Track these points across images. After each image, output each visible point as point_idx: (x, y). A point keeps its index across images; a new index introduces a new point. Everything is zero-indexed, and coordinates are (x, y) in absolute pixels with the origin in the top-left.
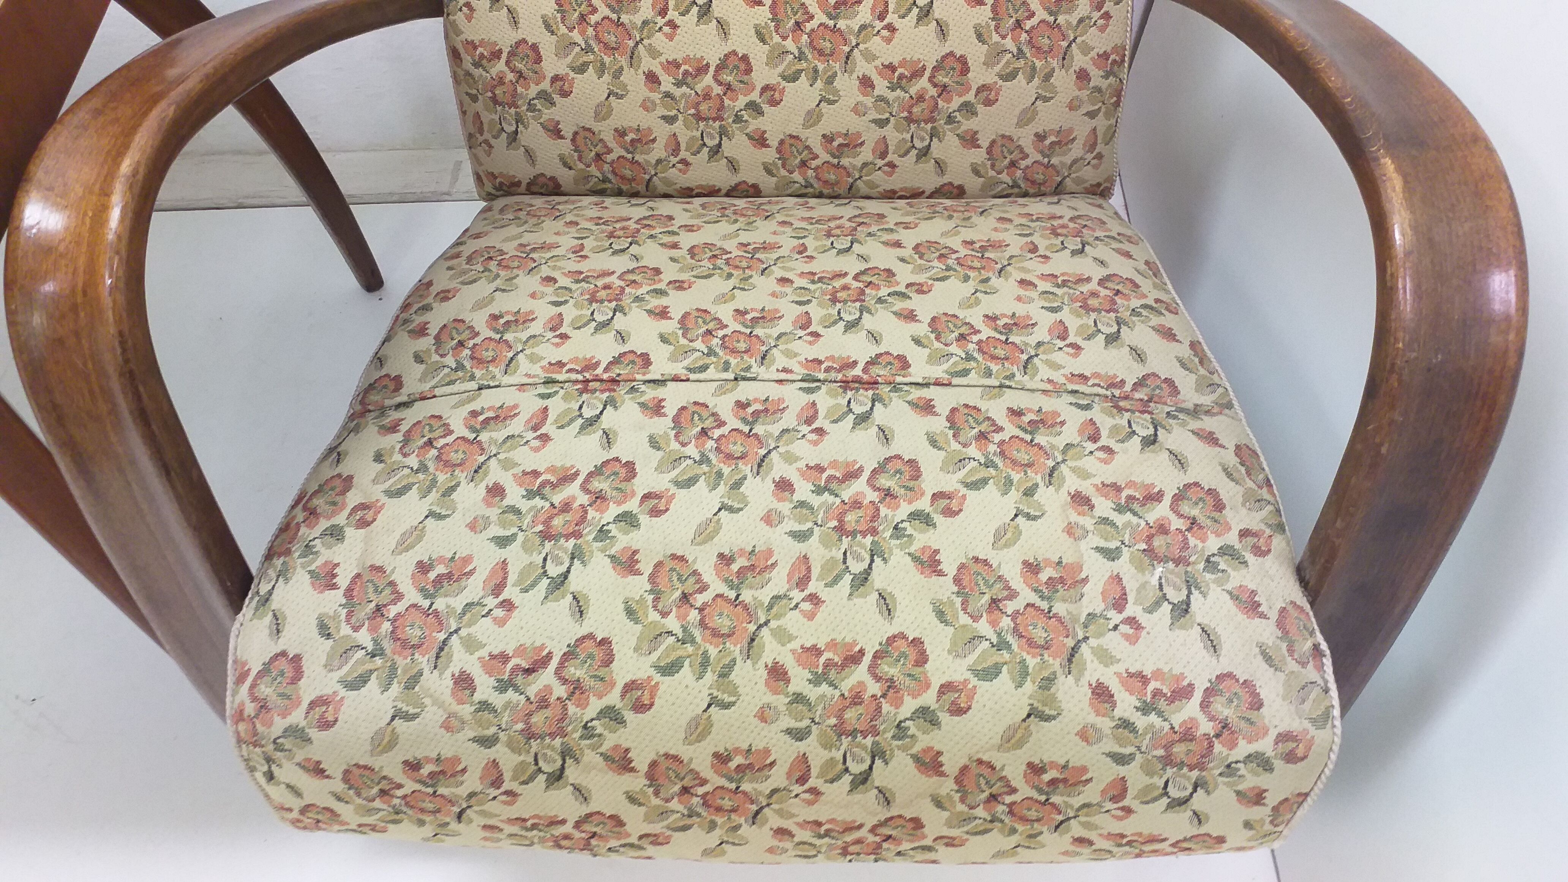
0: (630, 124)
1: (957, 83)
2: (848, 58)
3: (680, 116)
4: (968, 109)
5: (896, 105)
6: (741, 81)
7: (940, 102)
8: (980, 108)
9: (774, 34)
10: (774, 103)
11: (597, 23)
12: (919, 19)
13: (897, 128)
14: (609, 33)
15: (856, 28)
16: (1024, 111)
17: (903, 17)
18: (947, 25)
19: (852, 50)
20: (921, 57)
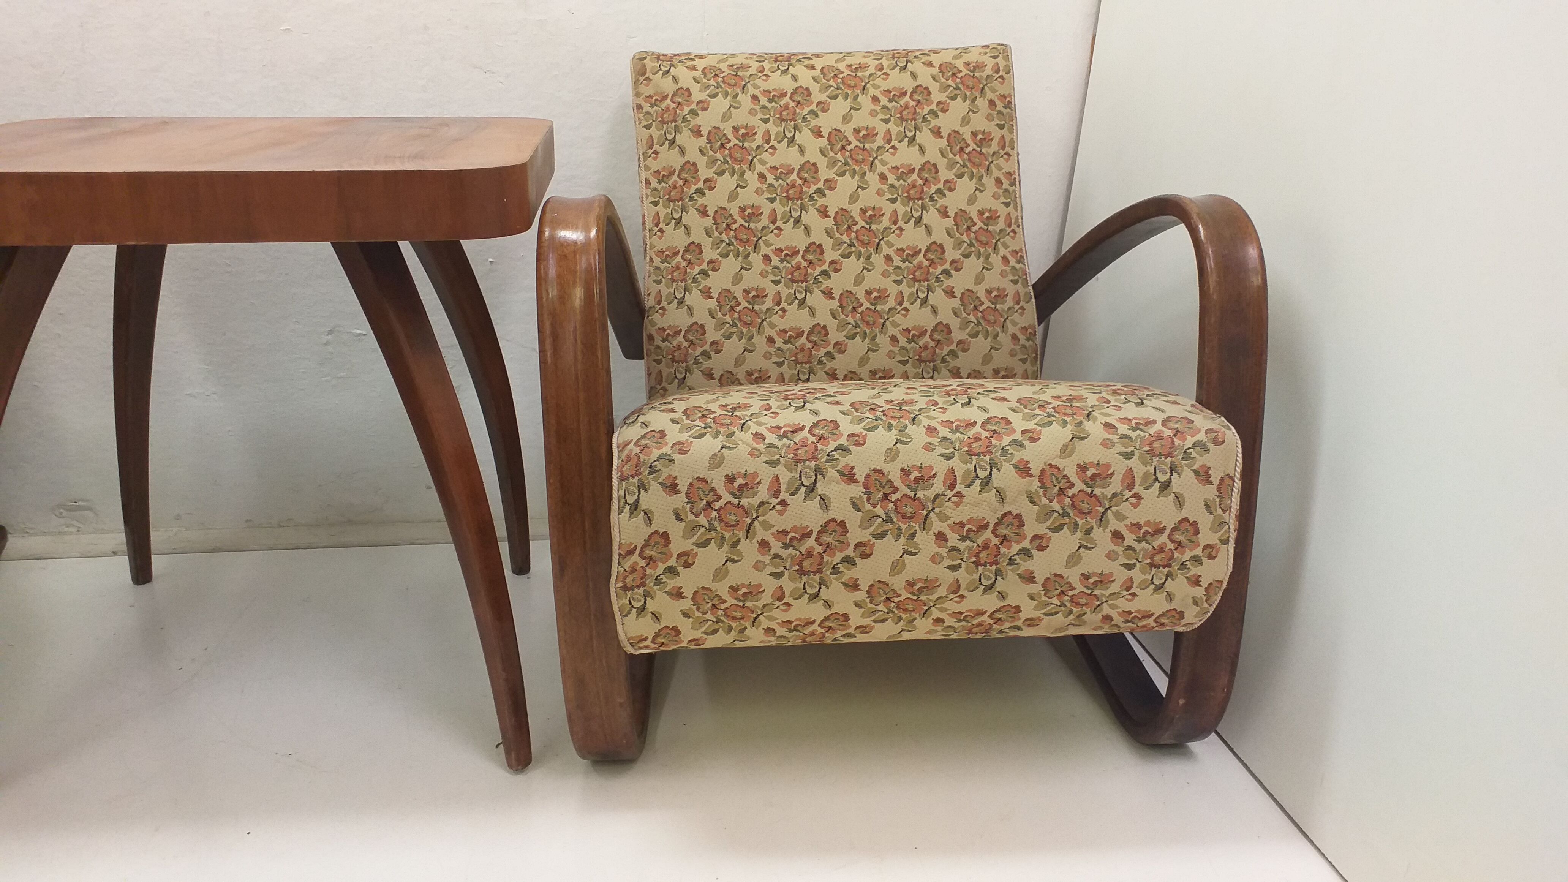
0: (756, 368)
1: (946, 339)
2: (883, 326)
3: (786, 361)
4: (952, 353)
5: (912, 352)
6: (822, 340)
7: (937, 350)
8: (960, 354)
9: (841, 314)
10: (841, 352)
11: (740, 311)
12: (921, 305)
13: (913, 366)
14: (747, 316)
15: (887, 310)
16: (985, 355)
17: (912, 304)
18: (937, 308)
19: (885, 322)
20: (924, 325)
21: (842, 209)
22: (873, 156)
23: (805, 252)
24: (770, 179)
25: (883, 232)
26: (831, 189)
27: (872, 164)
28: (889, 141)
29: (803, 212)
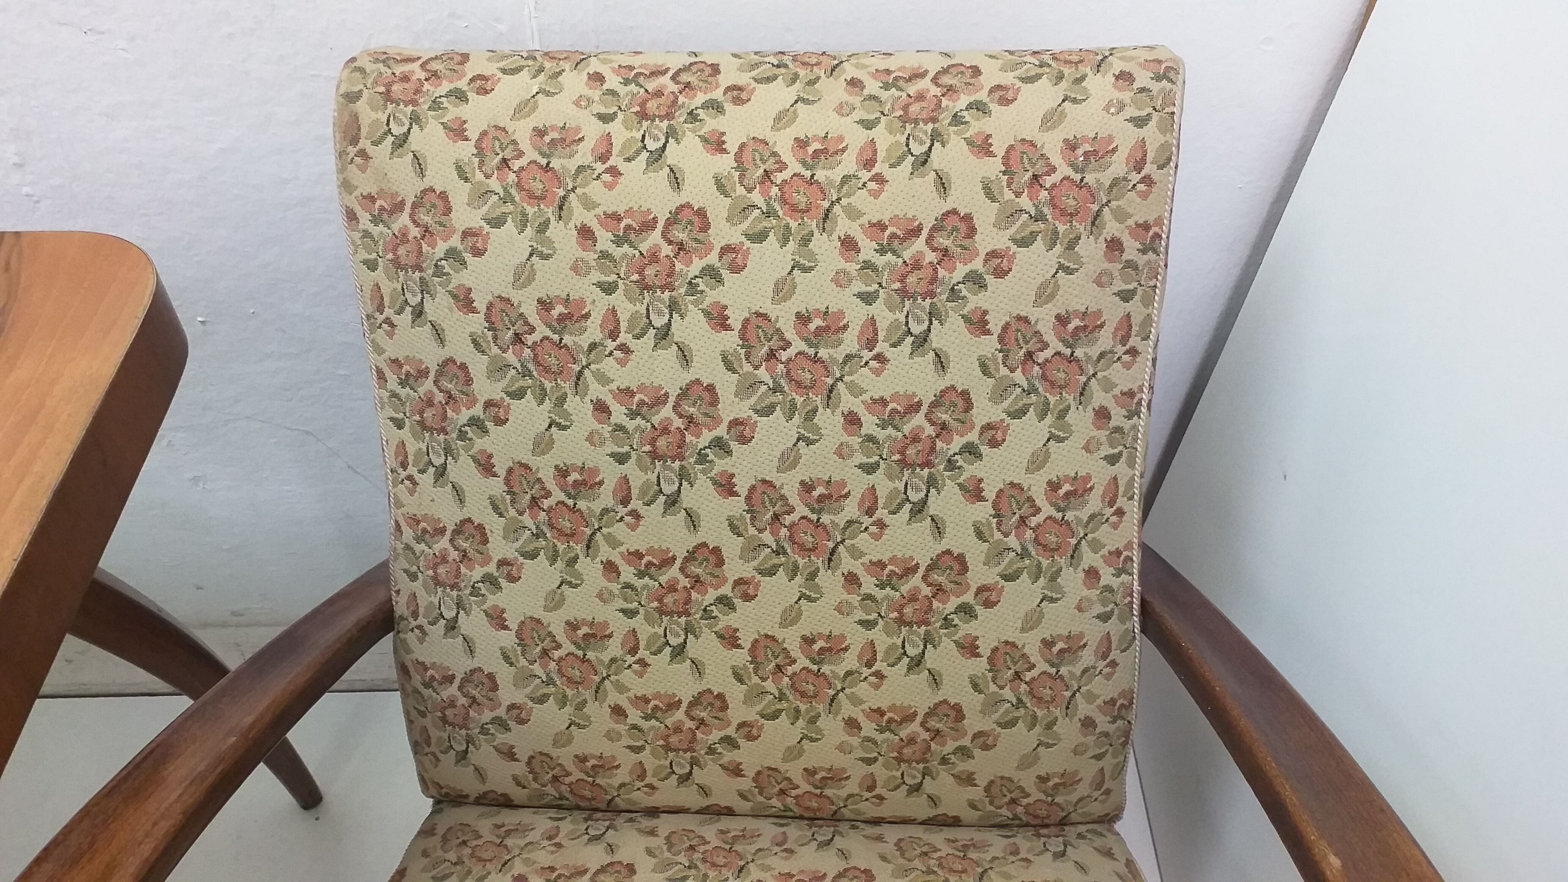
0: (592, 752)
1: (952, 728)
2: (832, 701)
3: (647, 746)
4: (963, 752)
5: (885, 745)
6: (715, 717)
7: (933, 744)
8: (977, 752)
9: (753, 675)
10: (751, 738)
11: (561, 659)
12: (910, 668)
13: (886, 766)
14: (573, 669)
15: (842, 674)
16: (1025, 756)
17: (893, 666)
18: (941, 675)
19: (837, 694)
20: (912, 704)
21: (764, 481)
22: (834, 374)
23: (686, 560)
24: (619, 413)
25: (845, 529)
26: (744, 440)
27: (831, 391)
28: (871, 344)
29: (684, 483)
